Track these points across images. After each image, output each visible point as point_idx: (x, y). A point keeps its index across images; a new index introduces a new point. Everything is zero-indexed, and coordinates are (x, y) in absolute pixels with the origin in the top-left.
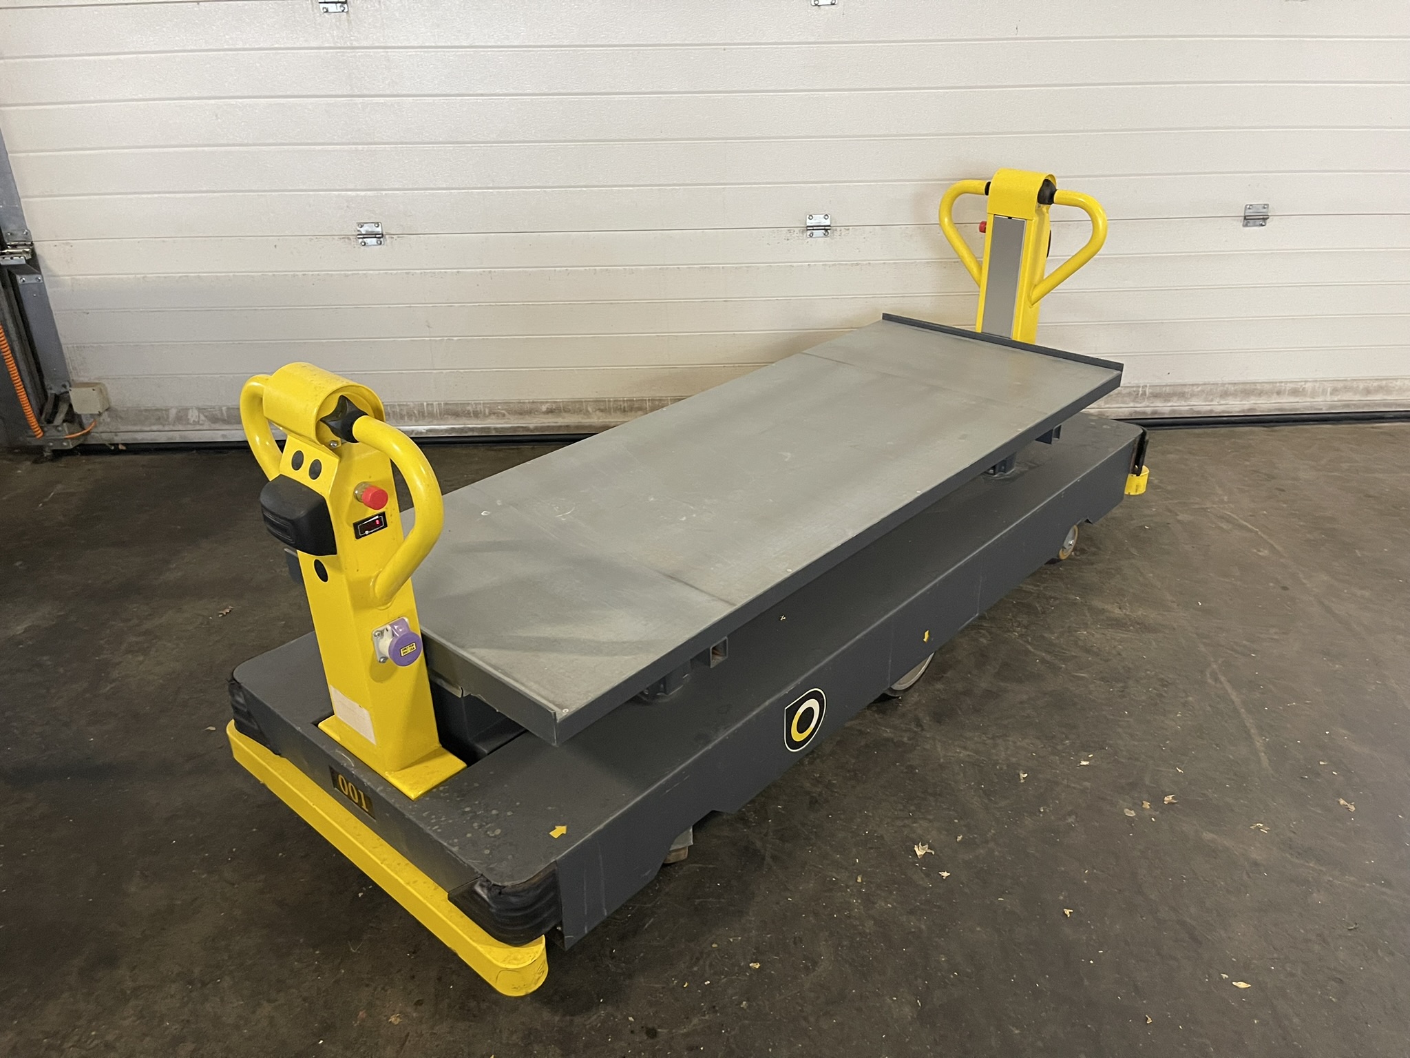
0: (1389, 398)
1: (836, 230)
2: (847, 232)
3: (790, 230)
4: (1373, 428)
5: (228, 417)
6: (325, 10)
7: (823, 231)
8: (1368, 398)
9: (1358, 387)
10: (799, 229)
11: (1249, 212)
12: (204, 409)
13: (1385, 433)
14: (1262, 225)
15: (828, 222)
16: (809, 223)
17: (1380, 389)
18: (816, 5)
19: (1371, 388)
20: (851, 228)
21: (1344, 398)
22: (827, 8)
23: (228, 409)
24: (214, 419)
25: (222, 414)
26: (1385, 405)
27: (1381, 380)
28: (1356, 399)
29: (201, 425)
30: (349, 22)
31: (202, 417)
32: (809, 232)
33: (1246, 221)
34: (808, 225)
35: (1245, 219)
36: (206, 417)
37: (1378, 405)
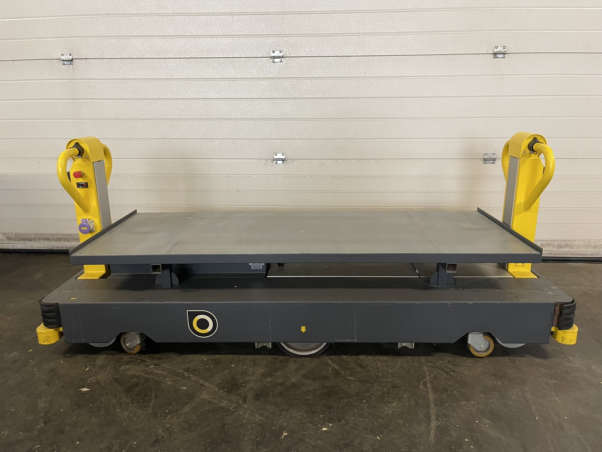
0: (572, 250)
1: (288, 161)
2: (293, 162)
3: (267, 160)
4: (565, 265)
5: (15, 238)
6: (63, 64)
7: (282, 161)
8: (561, 250)
9: (554, 244)
10: (271, 160)
11: (485, 157)
12: (5, 234)
13: (570, 268)
14: (493, 163)
15: (284, 157)
16: (275, 157)
17: (566, 246)
18: (273, 62)
19: (562, 245)
20: (294, 160)
21: (547, 249)
22: (279, 63)
23: (15, 234)
24: (9, 239)
25: (12, 236)
26: (570, 254)
27: (567, 241)
28: (554, 250)
29: (4, 241)
30: (73, 68)
31: (4, 237)
32: (275, 161)
33: (485, 161)
34: (275, 158)
35: (484, 160)
36: (6, 237)
37: (567, 254)
